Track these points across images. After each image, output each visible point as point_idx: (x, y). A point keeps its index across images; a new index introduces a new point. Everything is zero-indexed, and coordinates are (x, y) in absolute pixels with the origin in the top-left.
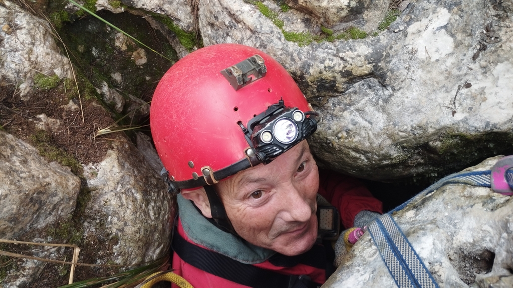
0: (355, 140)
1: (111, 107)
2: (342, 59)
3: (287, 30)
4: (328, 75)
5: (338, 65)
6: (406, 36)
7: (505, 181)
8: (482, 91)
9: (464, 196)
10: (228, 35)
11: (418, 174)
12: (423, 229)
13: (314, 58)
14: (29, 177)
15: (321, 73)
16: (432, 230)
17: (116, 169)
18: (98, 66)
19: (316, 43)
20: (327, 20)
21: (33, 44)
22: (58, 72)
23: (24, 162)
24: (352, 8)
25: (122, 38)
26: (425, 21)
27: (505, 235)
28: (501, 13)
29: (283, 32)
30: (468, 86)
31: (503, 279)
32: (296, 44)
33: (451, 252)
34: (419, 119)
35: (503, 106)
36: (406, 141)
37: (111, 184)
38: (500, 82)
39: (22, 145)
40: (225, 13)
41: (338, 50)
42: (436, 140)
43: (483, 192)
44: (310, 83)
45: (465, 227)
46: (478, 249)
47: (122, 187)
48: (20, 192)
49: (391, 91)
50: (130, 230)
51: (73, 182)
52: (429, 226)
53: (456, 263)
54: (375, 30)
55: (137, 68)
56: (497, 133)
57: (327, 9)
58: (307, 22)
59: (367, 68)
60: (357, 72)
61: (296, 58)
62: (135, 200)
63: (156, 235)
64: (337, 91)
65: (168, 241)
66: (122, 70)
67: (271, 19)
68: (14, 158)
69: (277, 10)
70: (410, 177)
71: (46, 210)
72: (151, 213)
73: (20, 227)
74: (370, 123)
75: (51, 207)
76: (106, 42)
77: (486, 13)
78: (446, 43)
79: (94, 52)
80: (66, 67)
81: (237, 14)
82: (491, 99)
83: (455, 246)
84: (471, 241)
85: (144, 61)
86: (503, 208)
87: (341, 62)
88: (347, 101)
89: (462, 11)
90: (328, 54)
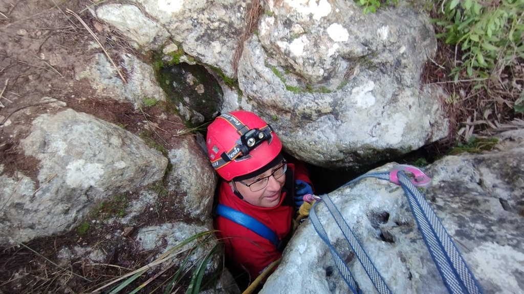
0: (318, 146)
1: (183, 117)
2: (317, 103)
3: (288, 84)
4: (308, 111)
5: (315, 107)
6: (351, 94)
7: (396, 177)
8: (387, 127)
9: (376, 183)
10: (254, 83)
11: (349, 167)
12: (355, 199)
13: (301, 101)
14: (141, 157)
15: (304, 109)
16: (359, 200)
17: (188, 153)
18: (176, 92)
19: (303, 93)
20: (310, 82)
21: (143, 80)
22: (157, 96)
23: (138, 148)
24: (325, 77)
25: (191, 77)
26: (361, 87)
27: (396, 206)
28: (401, 86)
29: (285, 85)
30: (379, 124)
31: (394, 228)
32: (292, 92)
33: (368, 212)
34: (354, 139)
35: (396, 135)
36: (346, 150)
37: (184, 162)
38: (397, 123)
39: (136, 138)
40: (254, 71)
41: (314, 98)
42: (361, 150)
43: (385, 182)
44: (298, 114)
45: (376, 200)
46: (381, 211)
47: (190, 164)
48: (136, 166)
49: (340, 122)
50: (193, 188)
51: (164, 161)
52: (358, 198)
53: (370, 217)
54: (335, 89)
55: (198, 95)
56: (392, 149)
57: (311, 76)
58: (299, 81)
59: (329, 109)
60: (323, 111)
61: (292, 100)
62: (197, 172)
63: (207, 191)
64: (311, 120)
65: (213, 195)
66: (189, 96)
67: (279, 77)
68: (132, 146)
69: (283, 73)
70: (345, 167)
71: (149, 176)
72: (205, 179)
73: (134, 184)
74: (328, 138)
75: (152, 174)
76: (182, 79)
77: (393, 85)
78: (371, 100)
79: (175, 84)
80: (161, 94)
81: (261, 72)
82: (391, 132)
83: (370, 209)
84: (378, 207)
85: (202, 91)
86: (396, 192)
87: (316, 105)
88: (317, 126)
89: (381, 84)
90: (309, 100)
